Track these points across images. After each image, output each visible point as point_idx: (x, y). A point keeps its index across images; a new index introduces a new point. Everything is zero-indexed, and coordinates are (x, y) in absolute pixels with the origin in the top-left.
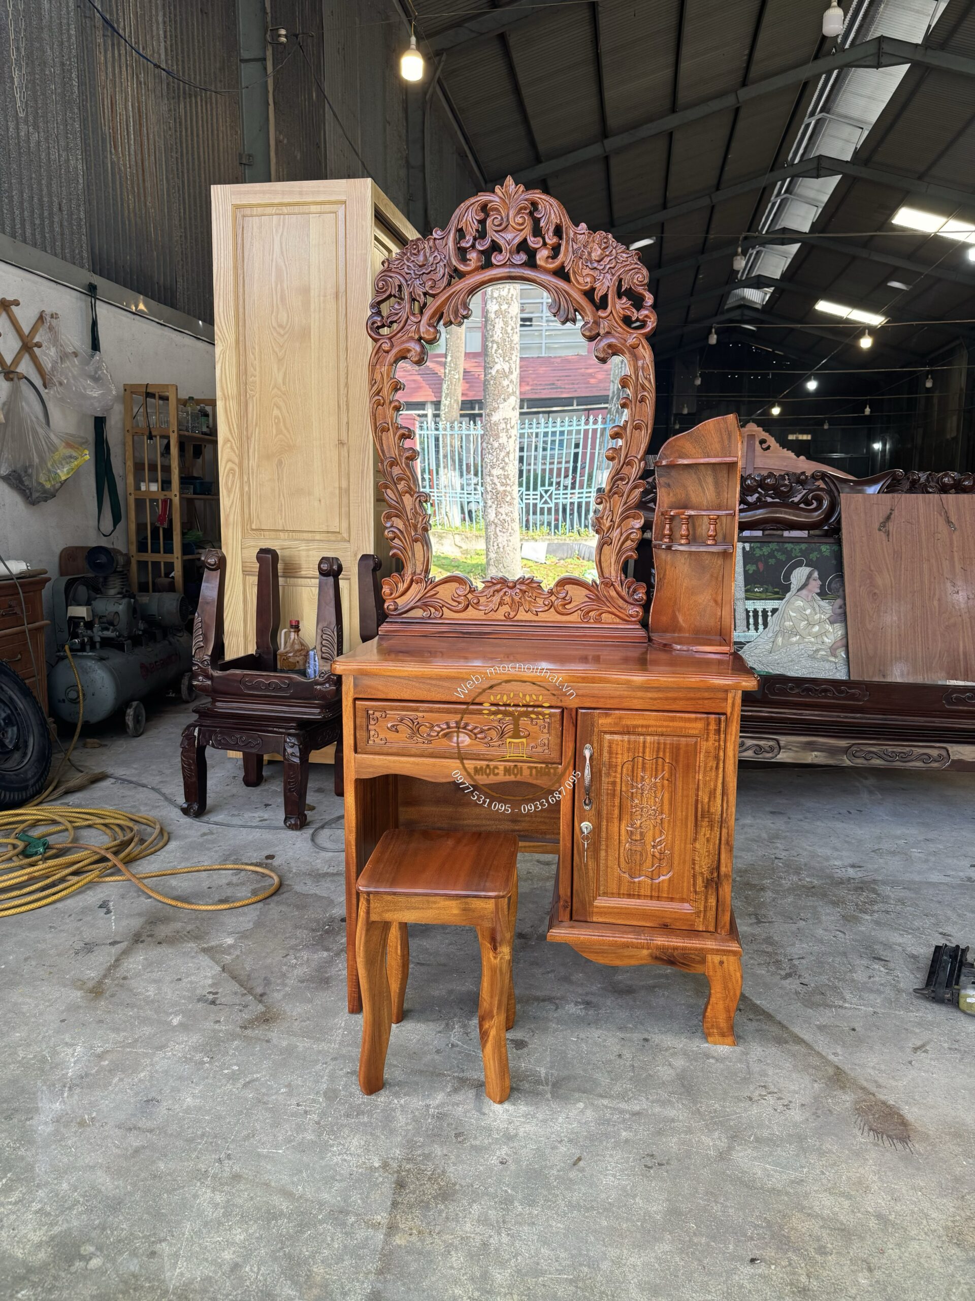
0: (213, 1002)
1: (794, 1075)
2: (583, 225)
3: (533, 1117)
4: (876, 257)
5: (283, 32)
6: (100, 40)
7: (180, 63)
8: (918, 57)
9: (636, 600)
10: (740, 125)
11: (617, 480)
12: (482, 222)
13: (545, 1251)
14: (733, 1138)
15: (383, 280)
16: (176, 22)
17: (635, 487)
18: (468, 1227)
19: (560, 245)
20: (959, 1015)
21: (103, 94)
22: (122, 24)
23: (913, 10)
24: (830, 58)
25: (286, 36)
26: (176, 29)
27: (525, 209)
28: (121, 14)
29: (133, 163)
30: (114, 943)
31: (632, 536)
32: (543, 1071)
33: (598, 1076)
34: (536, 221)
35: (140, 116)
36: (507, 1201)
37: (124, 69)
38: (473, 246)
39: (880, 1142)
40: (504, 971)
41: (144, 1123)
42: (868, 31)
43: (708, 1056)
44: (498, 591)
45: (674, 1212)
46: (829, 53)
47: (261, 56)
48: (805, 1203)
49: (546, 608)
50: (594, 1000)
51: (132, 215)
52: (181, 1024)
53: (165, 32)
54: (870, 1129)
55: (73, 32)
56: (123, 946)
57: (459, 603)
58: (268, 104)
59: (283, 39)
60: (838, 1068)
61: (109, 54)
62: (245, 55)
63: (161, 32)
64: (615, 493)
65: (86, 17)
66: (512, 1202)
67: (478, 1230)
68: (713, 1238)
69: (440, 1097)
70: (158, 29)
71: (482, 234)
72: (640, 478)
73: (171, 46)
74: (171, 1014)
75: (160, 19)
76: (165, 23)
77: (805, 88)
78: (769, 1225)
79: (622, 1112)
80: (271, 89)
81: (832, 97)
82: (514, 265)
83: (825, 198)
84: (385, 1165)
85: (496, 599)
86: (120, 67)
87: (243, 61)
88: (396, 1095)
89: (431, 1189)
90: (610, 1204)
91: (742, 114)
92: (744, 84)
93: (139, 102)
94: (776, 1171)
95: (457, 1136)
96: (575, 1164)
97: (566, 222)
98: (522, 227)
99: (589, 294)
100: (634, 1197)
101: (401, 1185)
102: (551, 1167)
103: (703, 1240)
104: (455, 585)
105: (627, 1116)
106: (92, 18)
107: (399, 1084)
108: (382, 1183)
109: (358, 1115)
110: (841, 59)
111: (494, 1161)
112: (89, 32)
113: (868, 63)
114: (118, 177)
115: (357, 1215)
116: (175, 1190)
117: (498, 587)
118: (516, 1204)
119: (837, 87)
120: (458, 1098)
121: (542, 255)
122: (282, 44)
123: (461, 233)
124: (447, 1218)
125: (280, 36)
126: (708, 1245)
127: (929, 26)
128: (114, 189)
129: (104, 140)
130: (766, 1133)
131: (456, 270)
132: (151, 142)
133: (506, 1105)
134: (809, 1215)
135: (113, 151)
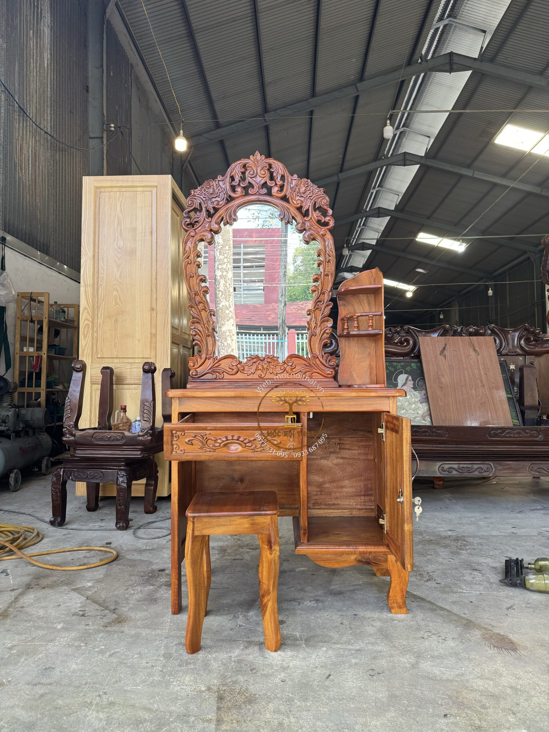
0: (83, 615)
1: (445, 625)
2: (295, 176)
3: (297, 657)
4: (409, 257)
5: (113, 125)
6: (16, 117)
7: (58, 134)
8: (423, 162)
9: (331, 366)
10: (340, 191)
11: (317, 302)
12: (243, 173)
13: (319, 723)
14: (418, 657)
15: (191, 200)
16: (57, 115)
17: (328, 306)
18: (268, 715)
19: (284, 185)
20: (526, 592)
21: (16, 143)
22: (29, 111)
23: (419, 142)
24: (381, 161)
25: (114, 127)
26: (56, 118)
27: (266, 167)
28: (28, 106)
29: (30, 179)
30: (13, 590)
31: (327, 331)
32: (298, 634)
33: (331, 634)
34: (271, 174)
35: (35, 157)
36: (290, 700)
37: (28, 133)
38: (239, 185)
39: (501, 652)
40: (276, 562)
41: (44, 680)
42: (398, 150)
43: (393, 620)
44: (254, 362)
45: (392, 697)
46: (381, 159)
47: (100, 136)
48: (468, 684)
49: (282, 371)
50: (321, 599)
51: (28, 205)
52: (63, 628)
53: (51, 118)
54: (494, 647)
55: (2, 111)
56: (20, 591)
57: (233, 369)
58: (103, 159)
59: (113, 129)
60: (468, 620)
61: (21, 124)
62: (92, 135)
63: (49, 118)
64: (317, 309)
65: (10, 105)
66: (293, 701)
67: (275, 717)
68: (420, 707)
69: (237, 652)
70: (47, 116)
71: (243, 179)
72: (330, 301)
73: (54, 125)
74: (56, 623)
75: (49, 112)
76: (51, 114)
77: (370, 174)
78: (450, 697)
79: (350, 650)
80: (105, 152)
81: (383, 180)
82: (260, 194)
83: (382, 228)
84: (209, 689)
85: (254, 367)
86: (26, 131)
87: (90, 138)
88: (209, 653)
89: (241, 699)
90: (353, 696)
91: (341, 185)
92: (341, 171)
93: (35, 150)
94: (447, 671)
95: (252, 670)
96: (327, 678)
97: (287, 174)
98: (264, 176)
99: (299, 209)
100: (367, 691)
101: (221, 698)
102: (314, 681)
103: (414, 708)
104: (230, 360)
105: (353, 652)
106: (13, 106)
107: (210, 647)
108: (209, 698)
109: (186, 665)
110: (387, 162)
111: (277, 680)
112: (11, 112)
113: (399, 164)
114: (22, 185)
115: (195, 716)
116: (71, 714)
117: (255, 360)
118: (296, 701)
119: (385, 175)
120: (247, 651)
121: (275, 190)
122: (112, 131)
123: (232, 178)
124: (254, 713)
125: (111, 127)
126: (417, 710)
127: (427, 149)
128: (19, 191)
129: (15, 166)
130: (436, 653)
131: (230, 196)
132: (41, 170)
133: (279, 652)
134: (472, 690)
135: (20, 172)
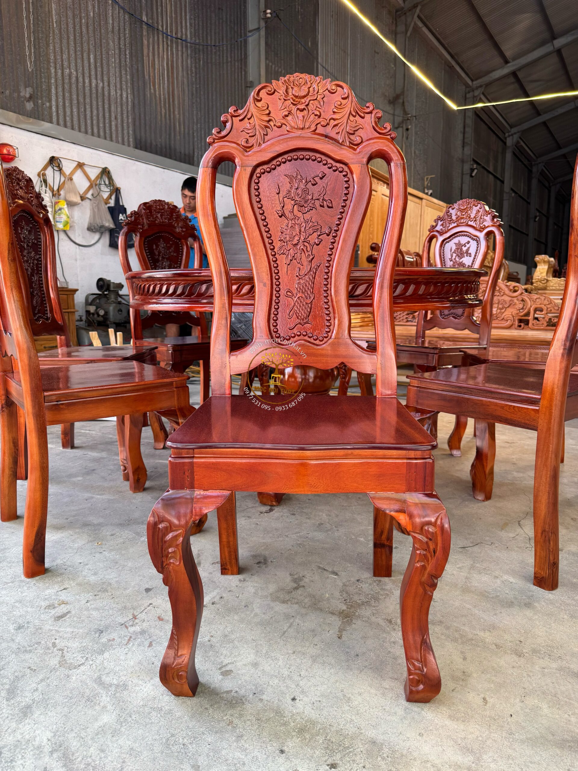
5: (269, 11)
6: (145, 33)
7: (201, 38)
16: (199, 18)
21: (146, 60)
22: (160, 24)
25: (271, 13)
28: (160, 18)
29: (166, 92)
35: (172, 69)
47: (258, 27)
51: (163, 119)
53: (191, 24)
55: (127, 32)
59: (269, 15)
61: (151, 39)
62: (251, 28)
63: (188, 24)
65: (136, 24)
70: (186, 23)
73: (195, 30)
75: (188, 17)
76: (191, 19)
80: (263, 44)
86: (159, 45)
87: (250, 31)
93: (171, 61)
106: (140, 26)
112: (138, 33)
114: (154, 99)
122: (269, 18)
125: (267, 14)
128: (152, 107)
132: (179, 81)
135: (152, 87)
